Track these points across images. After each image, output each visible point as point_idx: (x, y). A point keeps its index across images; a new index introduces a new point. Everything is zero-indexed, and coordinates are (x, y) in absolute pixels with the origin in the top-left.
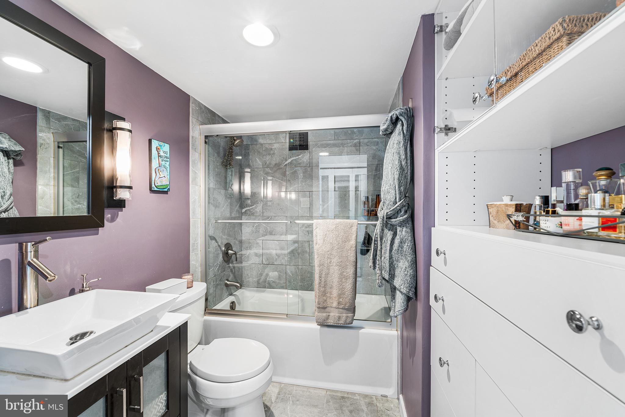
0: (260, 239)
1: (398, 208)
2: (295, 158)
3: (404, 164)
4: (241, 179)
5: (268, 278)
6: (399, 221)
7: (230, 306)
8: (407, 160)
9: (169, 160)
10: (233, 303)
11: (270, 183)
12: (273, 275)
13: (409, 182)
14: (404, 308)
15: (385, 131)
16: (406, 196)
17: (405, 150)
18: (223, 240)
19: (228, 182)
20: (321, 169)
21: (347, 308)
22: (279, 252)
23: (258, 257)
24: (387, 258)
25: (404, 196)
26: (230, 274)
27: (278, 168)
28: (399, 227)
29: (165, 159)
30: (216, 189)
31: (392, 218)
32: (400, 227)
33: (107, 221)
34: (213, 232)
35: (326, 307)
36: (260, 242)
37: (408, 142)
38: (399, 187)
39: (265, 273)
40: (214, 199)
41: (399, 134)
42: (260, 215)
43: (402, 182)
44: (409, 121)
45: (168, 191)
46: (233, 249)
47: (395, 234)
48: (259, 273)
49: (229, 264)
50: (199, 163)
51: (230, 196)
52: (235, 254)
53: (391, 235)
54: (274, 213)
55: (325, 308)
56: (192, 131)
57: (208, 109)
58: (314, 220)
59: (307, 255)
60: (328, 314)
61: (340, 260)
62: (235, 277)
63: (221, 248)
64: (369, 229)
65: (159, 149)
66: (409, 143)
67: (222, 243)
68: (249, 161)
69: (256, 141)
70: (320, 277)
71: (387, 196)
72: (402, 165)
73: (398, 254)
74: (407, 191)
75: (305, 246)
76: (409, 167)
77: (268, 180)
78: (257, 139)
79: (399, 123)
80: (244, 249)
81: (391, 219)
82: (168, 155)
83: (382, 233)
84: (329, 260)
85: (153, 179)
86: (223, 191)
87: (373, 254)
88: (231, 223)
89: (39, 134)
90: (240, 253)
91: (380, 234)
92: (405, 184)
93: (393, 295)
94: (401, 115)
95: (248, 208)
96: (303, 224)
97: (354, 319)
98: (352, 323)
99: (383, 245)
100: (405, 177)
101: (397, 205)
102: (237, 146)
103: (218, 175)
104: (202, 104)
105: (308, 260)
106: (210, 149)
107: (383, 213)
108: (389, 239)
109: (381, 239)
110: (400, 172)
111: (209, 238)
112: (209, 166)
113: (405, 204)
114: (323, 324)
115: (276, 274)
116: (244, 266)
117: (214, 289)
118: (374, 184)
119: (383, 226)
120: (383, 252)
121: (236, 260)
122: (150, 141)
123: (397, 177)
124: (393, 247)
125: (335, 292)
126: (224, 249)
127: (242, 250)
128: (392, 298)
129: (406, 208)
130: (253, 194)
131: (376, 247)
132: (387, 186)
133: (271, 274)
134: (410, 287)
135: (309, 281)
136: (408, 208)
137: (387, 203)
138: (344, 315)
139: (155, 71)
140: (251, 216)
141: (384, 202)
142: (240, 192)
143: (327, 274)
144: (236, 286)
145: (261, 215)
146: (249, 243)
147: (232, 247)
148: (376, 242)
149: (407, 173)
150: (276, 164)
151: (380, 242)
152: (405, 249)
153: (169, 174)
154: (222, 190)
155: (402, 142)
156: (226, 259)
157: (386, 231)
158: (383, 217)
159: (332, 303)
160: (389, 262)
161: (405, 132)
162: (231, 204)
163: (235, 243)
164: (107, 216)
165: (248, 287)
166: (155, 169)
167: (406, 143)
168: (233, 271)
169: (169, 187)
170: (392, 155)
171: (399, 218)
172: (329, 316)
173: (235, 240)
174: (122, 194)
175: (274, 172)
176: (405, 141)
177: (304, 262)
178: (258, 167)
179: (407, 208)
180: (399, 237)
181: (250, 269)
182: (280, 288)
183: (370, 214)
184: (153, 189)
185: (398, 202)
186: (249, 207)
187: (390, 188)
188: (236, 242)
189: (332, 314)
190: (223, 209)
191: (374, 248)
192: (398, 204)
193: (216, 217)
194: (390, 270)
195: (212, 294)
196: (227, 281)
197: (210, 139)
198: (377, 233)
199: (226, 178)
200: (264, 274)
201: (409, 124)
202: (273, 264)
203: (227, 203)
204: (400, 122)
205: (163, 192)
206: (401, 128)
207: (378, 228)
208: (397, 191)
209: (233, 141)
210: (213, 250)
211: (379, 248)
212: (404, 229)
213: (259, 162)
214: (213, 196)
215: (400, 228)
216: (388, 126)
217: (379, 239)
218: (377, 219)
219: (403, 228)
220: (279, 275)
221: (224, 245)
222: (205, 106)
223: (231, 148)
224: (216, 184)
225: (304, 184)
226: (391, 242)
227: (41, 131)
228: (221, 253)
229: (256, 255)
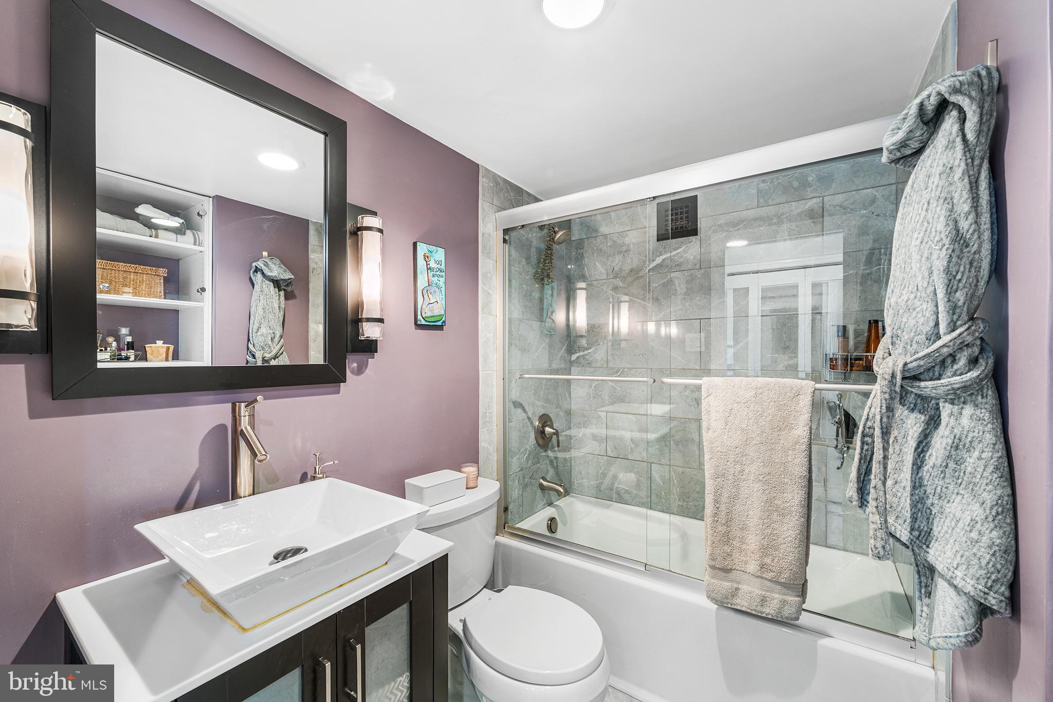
0: (603, 409)
1: (945, 350)
2: (668, 255)
3: (966, 227)
4: (570, 299)
5: (617, 483)
6: (949, 387)
7: (548, 525)
8: (978, 215)
9: (444, 274)
10: (552, 520)
11: (625, 308)
12: (626, 478)
13: (986, 278)
14: (966, 636)
15: (898, 150)
16: (972, 319)
17: (971, 188)
18: (536, 409)
19: (545, 307)
20: (729, 275)
21: (783, 583)
22: (637, 435)
23: (598, 442)
24: (903, 485)
25: (966, 318)
26: (549, 469)
27: (636, 277)
28: (947, 405)
29: (437, 273)
30: (524, 321)
31: (922, 377)
32: (953, 404)
33: (352, 372)
34: (518, 395)
35: (731, 569)
36: (603, 415)
37: (980, 166)
38: (950, 291)
39: (611, 473)
40: (521, 338)
41: (950, 145)
42: (602, 365)
43: (958, 277)
44: (986, 105)
45: (442, 326)
46: (554, 425)
47: (934, 422)
48: (601, 471)
49: (546, 451)
50: (494, 277)
51: (550, 332)
52: (557, 433)
53: (918, 425)
54: (628, 363)
55: (727, 570)
56: (483, 223)
57: (510, 183)
58: (703, 378)
59: (695, 448)
60: (735, 585)
61: (766, 470)
62: (557, 474)
63: (532, 423)
64: (849, 402)
65: (428, 257)
66: (986, 165)
67: (534, 414)
68: (583, 268)
69: (596, 231)
70: (716, 501)
71: (904, 320)
72: (958, 231)
73: (944, 478)
74: (976, 303)
75: (689, 428)
76: (987, 235)
77: (622, 302)
78: (598, 227)
79: (947, 117)
80: (574, 426)
81: (920, 380)
82: (443, 267)
83: (888, 417)
84: (738, 467)
85: (419, 307)
86: (536, 324)
87: (859, 470)
88: (551, 379)
89: (311, 256)
90: (567, 433)
91: (881, 419)
92: (970, 284)
93: (923, 584)
94: (956, 91)
95: (582, 353)
96: (686, 386)
97: (804, 610)
98: (797, 619)
99: (891, 450)
100: (971, 264)
101: (939, 343)
102: (559, 243)
103: (527, 296)
104: (499, 176)
105: (697, 457)
106: (513, 252)
107: (891, 364)
108: (910, 434)
109: (886, 433)
110: (953, 251)
111: (511, 405)
112: (510, 281)
113: (969, 339)
114: (724, 603)
115: (632, 477)
116: (574, 457)
117: (521, 493)
118: (863, 297)
119: (892, 398)
120: (890, 467)
121: (558, 446)
122: (415, 244)
123: (939, 264)
124: (924, 456)
125: (753, 541)
126: (537, 423)
127: (570, 428)
128: (921, 592)
129: (973, 352)
130: (593, 329)
131: (867, 450)
132: (904, 292)
133: (621, 476)
134: (989, 578)
135: (698, 499)
136: (982, 350)
137: (906, 337)
138: (776, 596)
139: (423, 132)
140: (586, 367)
141: (895, 337)
142: (568, 325)
143: (734, 498)
144: (557, 491)
145: (604, 366)
146: (584, 416)
147: (552, 421)
148: (868, 440)
149: (978, 252)
150: (631, 271)
151: (880, 440)
152: (969, 468)
153: (444, 297)
154: (534, 322)
155: (959, 166)
156: (541, 442)
157: (901, 412)
158: (893, 376)
159: (746, 563)
160: (912, 495)
161: (970, 136)
162: (551, 346)
163: (557, 415)
164: (352, 366)
165: (581, 494)
166: (423, 290)
167: (976, 169)
168: (554, 463)
169: (444, 318)
170: (925, 208)
171: (949, 380)
172: (737, 589)
173: (558, 410)
174: (370, 331)
175: (628, 286)
176: (972, 162)
177: (689, 461)
178: (599, 278)
179: (976, 350)
180: (947, 433)
181: (585, 462)
182: (638, 506)
183: (852, 366)
184: (419, 323)
185: (945, 334)
186: (584, 351)
187: (916, 297)
188: (560, 412)
189: (744, 588)
190: (537, 354)
191: (860, 454)
192: (946, 339)
193: (524, 368)
194: (914, 519)
195: (517, 500)
196: (543, 480)
197: (513, 234)
198: (871, 416)
199: (541, 300)
200: (610, 475)
201: (985, 112)
202: (627, 457)
203: (544, 345)
204: (955, 113)
205: (435, 326)
206: (956, 127)
207: (874, 404)
208: (939, 304)
209: (552, 235)
210: (518, 425)
211: (878, 455)
212: (968, 410)
213: (602, 269)
214: (519, 333)
215: (951, 406)
216: (911, 131)
217: (878, 432)
218: (873, 379)
219: (962, 408)
220: (638, 480)
221: (537, 418)
222: (504, 179)
223: (549, 248)
224: (523, 312)
225: (687, 304)
226: (920, 443)
227: (314, 251)
228: (533, 431)
229: (595, 437)
